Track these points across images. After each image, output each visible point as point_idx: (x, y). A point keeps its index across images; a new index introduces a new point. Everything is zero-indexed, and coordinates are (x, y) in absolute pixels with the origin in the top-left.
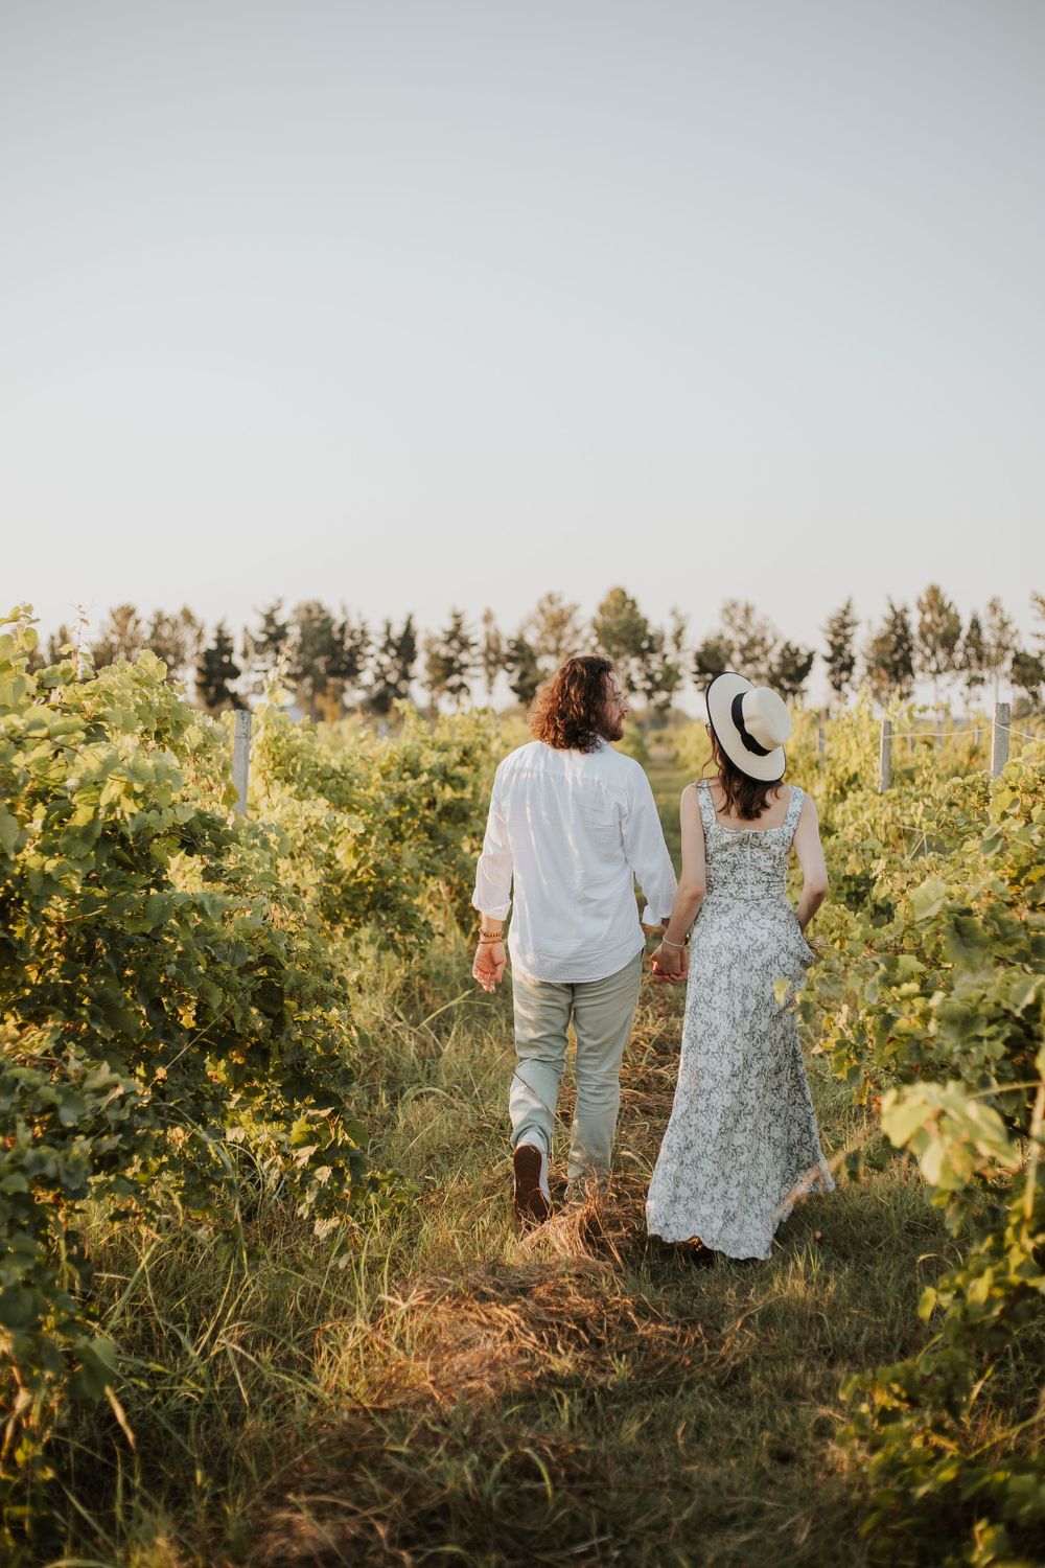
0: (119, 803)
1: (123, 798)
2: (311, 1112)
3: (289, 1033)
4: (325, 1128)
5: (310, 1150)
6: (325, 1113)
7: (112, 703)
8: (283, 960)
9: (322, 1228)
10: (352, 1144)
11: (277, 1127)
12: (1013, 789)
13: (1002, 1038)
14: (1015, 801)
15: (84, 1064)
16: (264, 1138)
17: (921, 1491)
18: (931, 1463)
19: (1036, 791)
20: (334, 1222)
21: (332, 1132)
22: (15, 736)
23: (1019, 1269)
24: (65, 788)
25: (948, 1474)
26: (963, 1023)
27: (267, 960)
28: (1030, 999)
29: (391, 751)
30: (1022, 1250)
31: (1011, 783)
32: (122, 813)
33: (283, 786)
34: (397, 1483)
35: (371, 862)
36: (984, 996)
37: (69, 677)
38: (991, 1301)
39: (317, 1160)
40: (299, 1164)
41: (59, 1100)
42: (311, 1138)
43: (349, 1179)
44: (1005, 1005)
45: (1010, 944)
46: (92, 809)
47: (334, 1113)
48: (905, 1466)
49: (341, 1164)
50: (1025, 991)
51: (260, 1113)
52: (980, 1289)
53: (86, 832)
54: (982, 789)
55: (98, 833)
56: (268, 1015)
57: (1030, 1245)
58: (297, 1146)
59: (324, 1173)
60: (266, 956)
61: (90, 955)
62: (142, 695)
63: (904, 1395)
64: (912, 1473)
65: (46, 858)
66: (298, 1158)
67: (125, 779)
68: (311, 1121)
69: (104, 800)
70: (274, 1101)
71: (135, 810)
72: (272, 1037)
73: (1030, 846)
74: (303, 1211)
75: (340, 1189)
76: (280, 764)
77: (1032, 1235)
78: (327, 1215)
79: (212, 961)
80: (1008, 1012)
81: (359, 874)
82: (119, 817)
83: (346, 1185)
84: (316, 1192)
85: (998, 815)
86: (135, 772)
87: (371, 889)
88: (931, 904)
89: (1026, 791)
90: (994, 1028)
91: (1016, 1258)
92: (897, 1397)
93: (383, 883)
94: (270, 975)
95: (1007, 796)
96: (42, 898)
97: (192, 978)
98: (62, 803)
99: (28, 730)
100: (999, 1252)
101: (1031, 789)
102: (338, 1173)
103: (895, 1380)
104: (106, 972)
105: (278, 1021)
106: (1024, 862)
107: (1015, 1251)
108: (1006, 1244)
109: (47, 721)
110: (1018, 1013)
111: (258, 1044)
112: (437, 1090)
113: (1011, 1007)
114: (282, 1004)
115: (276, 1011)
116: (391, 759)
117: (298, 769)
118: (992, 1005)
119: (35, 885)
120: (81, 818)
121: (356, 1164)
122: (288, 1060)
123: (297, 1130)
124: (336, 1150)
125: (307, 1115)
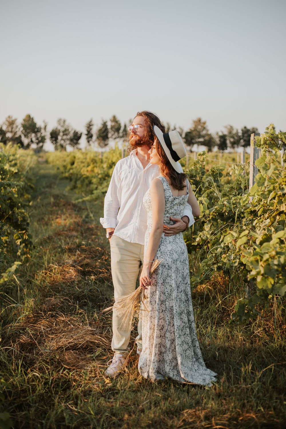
2: (20, 232)
3: (15, 215)
4: (23, 236)
5: (20, 240)
6: (24, 232)
8: (13, 199)
9: (23, 258)
10: (29, 239)
20: (25, 256)
21: (25, 236)
39: (21, 243)
40: (18, 244)
42: (20, 238)
43: (29, 246)
56: (11, 211)
58: (17, 240)
59: (23, 245)
60: (10, 198)
66: (17, 242)
68: (20, 234)
72: (12, 216)
74: (19, 254)
75: (27, 249)
78: (24, 254)
84: (21, 250)
94: (11, 202)
102: (26, 245)
105: (13, 212)
114: (14, 208)
121: (31, 243)
122: (14, 221)
123: (16, 236)
124: (26, 240)
125: (18, 233)
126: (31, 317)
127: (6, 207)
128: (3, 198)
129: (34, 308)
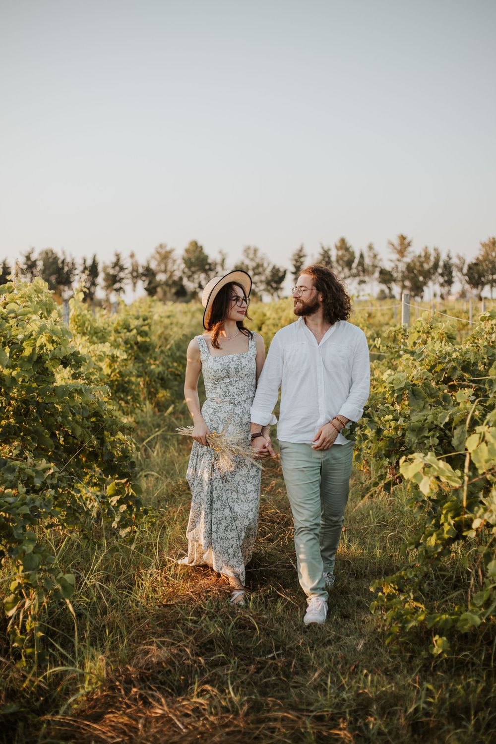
0: (45, 345)
1: (47, 343)
2: (117, 481)
3: (106, 446)
4: (123, 488)
5: (118, 498)
6: (124, 481)
7: (31, 301)
8: (102, 414)
9: (123, 533)
10: (135, 494)
11: (96, 489)
12: (419, 332)
13: (436, 436)
14: (419, 337)
15: (33, 460)
16: (89, 495)
17: (411, 625)
18: (413, 614)
19: (428, 332)
20: (128, 529)
21: (126, 489)
22: (3, 316)
23: (448, 532)
24: (17, 339)
25: (422, 618)
26: (418, 430)
27: (96, 414)
28: (447, 420)
29: (118, 320)
30: (449, 524)
31: (418, 329)
32: (47, 350)
33: (82, 337)
34: (189, 632)
35: (117, 371)
36: (426, 419)
37: (11, 290)
38: (436, 546)
39: (120, 502)
40: (113, 504)
41: (34, 474)
42: (117, 493)
43: (135, 510)
44: (435, 422)
45: (433, 398)
46: (32, 348)
47: (127, 481)
48: (402, 615)
49: (131, 503)
50: (445, 417)
51: (88, 483)
52: (432, 541)
53: (30, 358)
54: (403, 332)
55: (35, 358)
56: (98, 438)
57: (452, 522)
58: (111, 496)
59: (124, 507)
60: (95, 412)
61: (27, 412)
62: (38, 297)
63: (397, 588)
64: (406, 617)
65: (11, 370)
66: (112, 501)
67: (48, 335)
68: (117, 485)
69: (38, 344)
70: (94, 477)
71: (52, 348)
72: (100, 449)
73: (435, 356)
74: (115, 525)
75: (130, 515)
76: (80, 327)
77: (453, 518)
78: (124, 527)
79: (74, 414)
80: (437, 426)
81: (112, 376)
82: (45, 351)
83: (134, 513)
84: (120, 517)
85: (412, 343)
86: (53, 332)
87: (116, 383)
89: (424, 332)
90: (431, 433)
91: (446, 527)
92: (394, 589)
93: (123, 380)
94: (98, 421)
95: (416, 335)
96: (10, 389)
97: (69, 422)
98: (17, 346)
99: (9, 314)
100: (438, 526)
101: (426, 331)
102: (129, 507)
103: (392, 582)
104: (36, 420)
105: (102, 441)
106: (432, 363)
107: (446, 524)
108: (441, 522)
109: (16, 310)
110: (442, 427)
111: (93, 451)
112: (153, 473)
113: (439, 424)
114: (103, 433)
115: (101, 436)
116: (118, 324)
118: (430, 423)
119: (8, 382)
120: (27, 352)
121: (138, 503)
122: (106, 458)
123: (110, 489)
124: (128, 497)
125: (114, 483)
126: (96, 699)
127: (85, 432)
128: (79, 413)
129: (108, 674)
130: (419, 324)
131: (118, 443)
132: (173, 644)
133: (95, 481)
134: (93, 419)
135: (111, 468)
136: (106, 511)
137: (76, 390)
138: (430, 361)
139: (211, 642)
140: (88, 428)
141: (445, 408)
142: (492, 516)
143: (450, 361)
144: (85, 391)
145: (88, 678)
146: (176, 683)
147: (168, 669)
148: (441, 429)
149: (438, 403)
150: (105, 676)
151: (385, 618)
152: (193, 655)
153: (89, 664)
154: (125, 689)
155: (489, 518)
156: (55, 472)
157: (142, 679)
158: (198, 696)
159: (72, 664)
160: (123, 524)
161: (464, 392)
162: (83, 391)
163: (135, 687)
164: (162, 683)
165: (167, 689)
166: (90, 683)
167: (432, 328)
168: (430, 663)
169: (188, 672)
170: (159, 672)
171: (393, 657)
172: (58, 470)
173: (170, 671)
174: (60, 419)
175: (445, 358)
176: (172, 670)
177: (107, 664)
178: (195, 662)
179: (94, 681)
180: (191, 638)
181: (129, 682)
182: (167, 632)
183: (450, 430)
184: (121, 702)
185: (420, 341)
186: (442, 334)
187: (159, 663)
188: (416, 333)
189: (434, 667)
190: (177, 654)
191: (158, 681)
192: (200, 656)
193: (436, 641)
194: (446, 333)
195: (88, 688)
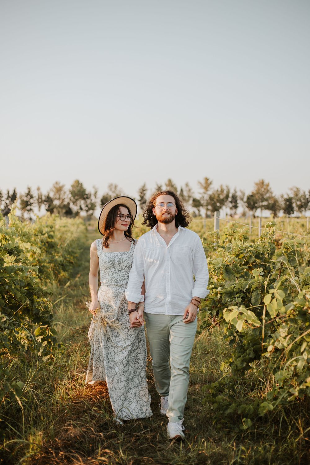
1: (2, 240)
2: (41, 327)
3: (35, 305)
4: (45, 331)
5: (42, 337)
6: (46, 326)
8: (32, 285)
9: (45, 359)
10: (52, 335)
11: (27, 332)
12: (226, 235)
13: (241, 297)
14: (227, 238)
16: (23, 335)
17: (228, 412)
19: (232, 235)
20: (48, 357)
21: (47, 332)
26: (230, 294)
27: (29, 285)
28: (247, 287)
31: (226, 233)
32: (2, 244)
35: (37, 259)
36: (235, 287)
39: (43, 340)
40: (38, 341)
42: (41, 334)
43: (52, 344)
44: (241, 289)
45: (239, 273)
47: (48, 327)
48: (223, 406)
49: (50, 340)
50: (246, 285)
54: (217, 235)
56: (30, 300)
58: (37, 336)
59: (45, 343)
60: (28, 283)
66: (38, 339)
68: (41, 329)
70: (25, 325)
71: (5, 243)
72: (31, 306)
73: (238, 249)
74: (39, 354)
75: (50, 348)
78: (46, 355)
79: (15, 285)
80: (241, 290)
83: (52, 346)
84: (43, 349)
85: (222, 242)
86: (6, 233)
88: (219, 263)
89: (229, 235)
90: (238, 295)
94: (29, 289)
95: (225, 236)
97: (12, 289)
101: (231, 234)
102: (49, 343)
105: (32, 301)
106: (237, 253)
110: (244, 291)
111: (27, 308)
112: (59, 323)
113: (242, 289)
114: (33, 297)
115: (32, 299)
116: (36, 230)
117: (20, 232)
118: (237, 289)
121: (54, 340)
122: (34, 312)
123: (36, 332)
124: (49, 337)
125: (39, 328)
126: (37, 459)
127: (22, 296)
128: (18, 284)
129: (44, 443)
130: (226, 230)
131: (42, 303)
132: (83, 425)
133: (26, 327)
134: (27, 288)
135: (37, 319)
136: (33, 346)
137: (19, 269)
138: (235, 252)
139: (106, 424)
140: (24, 293)
141: (246, 280)
142: (279, 343)
143: (248, 252)
144: (25, 269)
145: (31, 446)
146: (86, 449)
147: (81, 440)
148: (244, 293)
149: (242, 277)
150: (42, 445)
151: (212, 408)
152: (96, 432)
153: (31, 438)
154: (55, 452)
155: (278, 345)
156: (7, 320)
157: (66, 447)
158: (101, 456)
159: (21, 438)
160: (45, 354)
161: (257, 270)
162: (24, 269)
163: (61, 451)
164: (78, 449)
165: (81, 452)
166: (33, 449)
167: (234, 233)
168: (241, 435)
169: (94, 441)
170: (75, 442)
171: (218, 432)
172: (8, 318)
173: (82, 441)
174: (7, 287)
175: (245, 250)
176: (84, 441)
177: (43, 438)
178: (97, 436)
179: (35, 448)
180: (94, 422)
181: (57, 449)
182: (78, 418)
183: (249, 293)
184: (53, 461)
185: (227, 240)
186: (241, 236)
187: (75, 437)
188: (225, 235)
189: (243, 438)
190: (86, 431)
191: (75, 448)
192: (99, 432)
193: (244, 421)
194: (243, 236)
195: (31, 452)
